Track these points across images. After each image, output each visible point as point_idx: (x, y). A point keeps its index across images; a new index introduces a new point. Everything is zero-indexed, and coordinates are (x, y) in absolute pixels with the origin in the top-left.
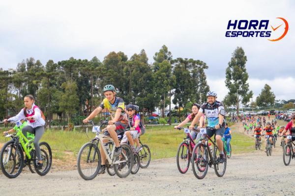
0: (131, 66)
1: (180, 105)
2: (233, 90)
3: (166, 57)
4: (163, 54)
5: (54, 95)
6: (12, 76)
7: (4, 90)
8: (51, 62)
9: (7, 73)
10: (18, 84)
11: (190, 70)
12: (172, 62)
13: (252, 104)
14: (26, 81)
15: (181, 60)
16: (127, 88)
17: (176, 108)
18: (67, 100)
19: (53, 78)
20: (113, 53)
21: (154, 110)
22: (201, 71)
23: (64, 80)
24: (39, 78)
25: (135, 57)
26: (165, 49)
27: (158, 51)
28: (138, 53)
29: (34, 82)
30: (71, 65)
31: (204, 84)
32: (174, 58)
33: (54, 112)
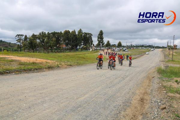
0: (71, 34)
1: (85, 46)
2: (99, 42)
3: (81, 32)
4: (80, 31)
5: (50, 42)
6: (37, 36)
7: (35, 40)
8: (48, 33)
9: (36, 35)
10: (39, 39)
11: (88, 36)
12: (83, 33)
13: (104, 46)
14: (42, 38)
15: (85, 33)
16: (70, 41)
17: (83, 46)
18: (53, 44)
19: (49, 37)
20: (66, 30)
21: (77, 47)
22: (91, 36)
23: (52, 38)
24: (45, 37)
25: (72, 32)
26: (81, 30)
27: (79, 30)
28: (73, 31)
29: (44, 38)
30: (54, 34)
31: (91, 40)
32: (83, 32)
33: (50, 47)
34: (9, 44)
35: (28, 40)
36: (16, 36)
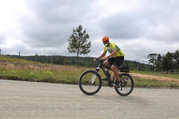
34: (142, 65)
35: (161, 60)
36: (149, 56)
